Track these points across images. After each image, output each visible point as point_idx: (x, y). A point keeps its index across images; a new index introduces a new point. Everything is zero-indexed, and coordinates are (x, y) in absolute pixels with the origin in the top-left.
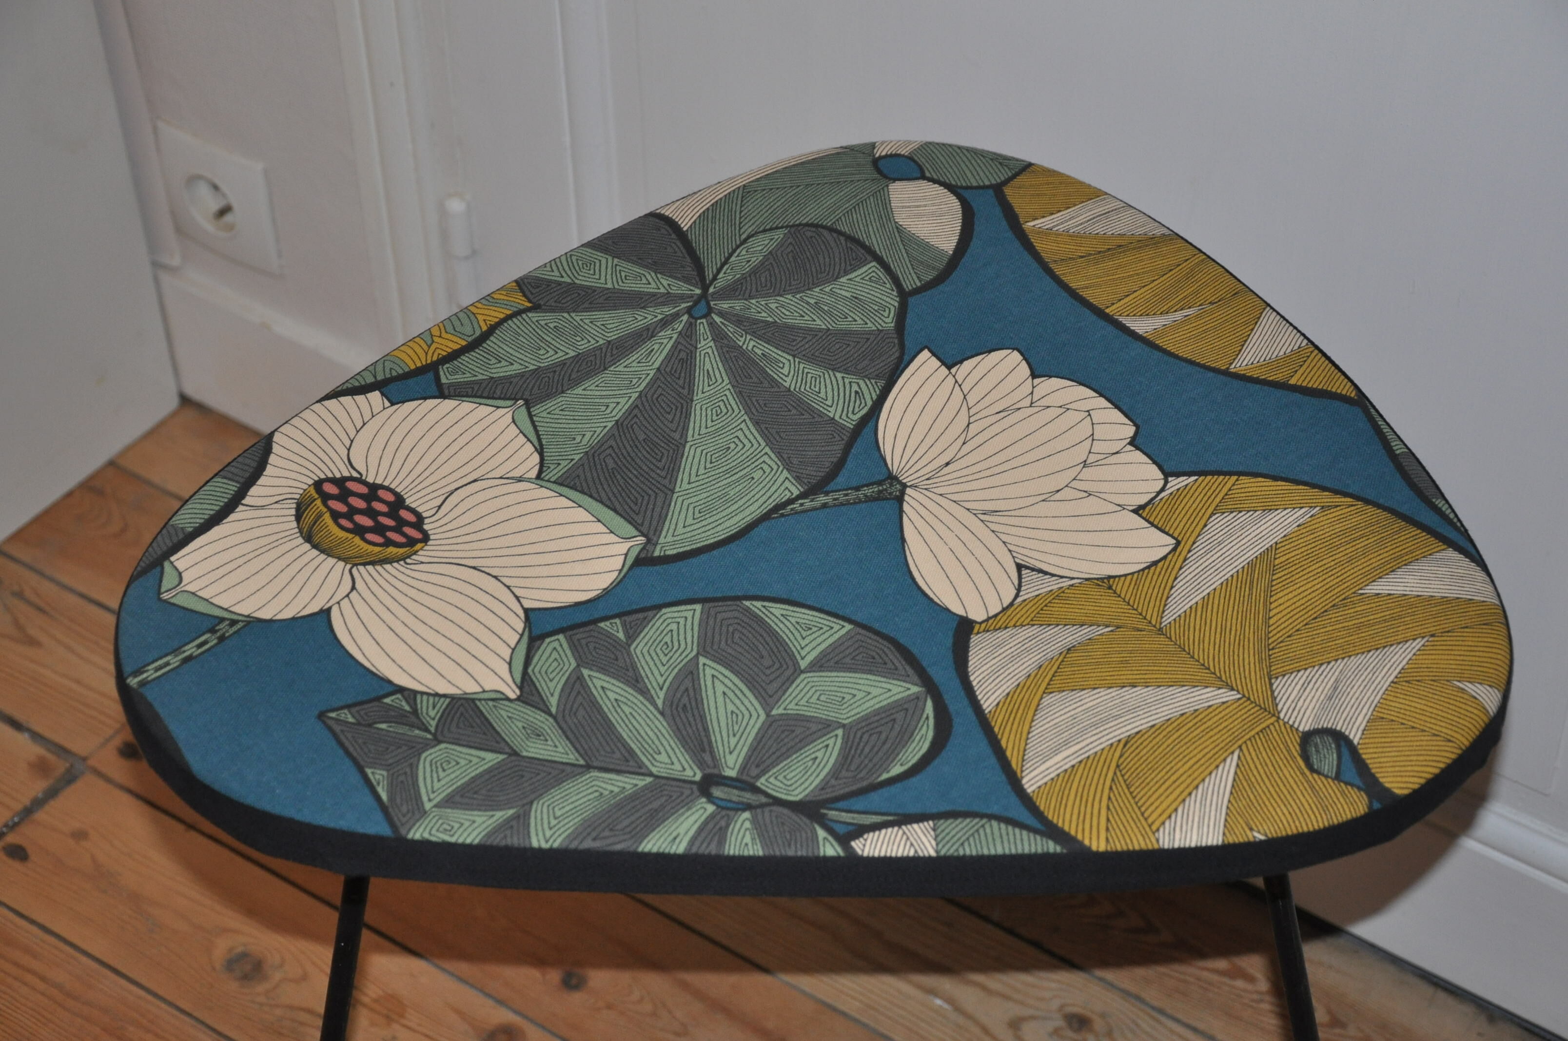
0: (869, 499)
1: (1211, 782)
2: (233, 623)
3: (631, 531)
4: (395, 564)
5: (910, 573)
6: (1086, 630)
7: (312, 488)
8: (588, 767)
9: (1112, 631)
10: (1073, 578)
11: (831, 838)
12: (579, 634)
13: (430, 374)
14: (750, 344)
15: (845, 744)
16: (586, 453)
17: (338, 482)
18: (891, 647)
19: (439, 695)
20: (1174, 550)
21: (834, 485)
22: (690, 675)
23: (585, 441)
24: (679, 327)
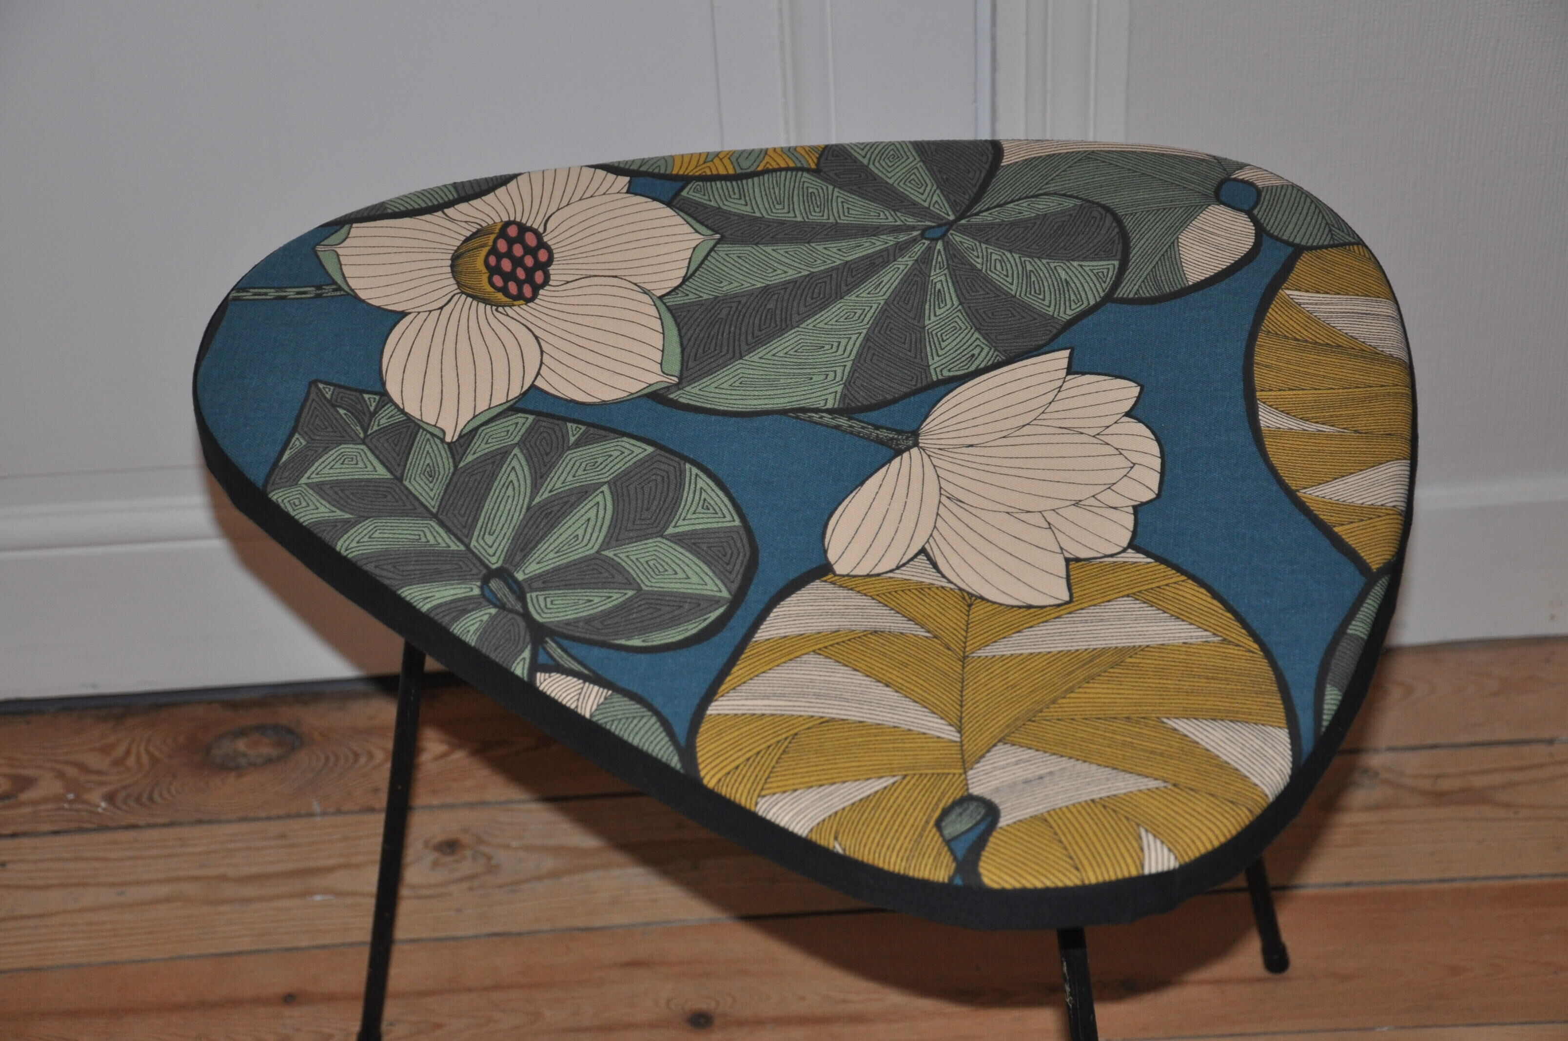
0: (879, 441)
1: (850, 786)
2: (339, 288)
3: (676, 368)
4: (488, 306)
5: (836, 509)
6: (911, 625)
7: (499, 226)
8: (434, 516)
9: (927, 637)
10: (950, 582)
11: (528, 661)
12: (546, 423)
13: (680, 184)
14: (939, 278)
15: (624, 603)
16: (717, 297)
17: (523, 229)
18: (748, 554)
19: (402, 411)
20: (1059, 605)
21: (861, 416)
22: (583, 493)
23: (726, 288)
24: (903, 237)
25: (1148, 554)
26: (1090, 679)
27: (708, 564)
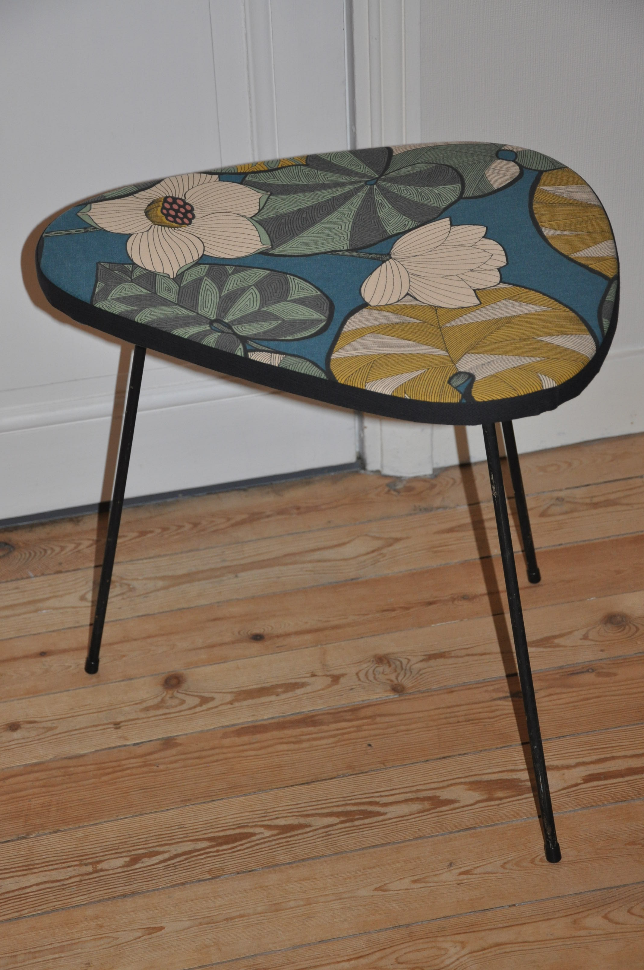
0: (372, 259)
1: (405, 375)
2: (95, 228)
3: (269, 242)
4: (170, 229)
5: (363, 284)
6: (412, 319)
7: (163, 198)
8: (177, 304)
9: (421, 323)
10: (424, 303)
11: (242, 349)
12: (215, 267)
13: (243, 176)
14: (379, 198)
15: (278, 325)
16: (277, 215)
17: (175, 199)
18: (328, 303)
19: (145, 269)
20: (476, 306)
21: (363, 251)
22: (243, 290)
23: (280, 212)
24: (357, 186)
25: (509, 284)
26: (498, 329)
27: (312, 308)
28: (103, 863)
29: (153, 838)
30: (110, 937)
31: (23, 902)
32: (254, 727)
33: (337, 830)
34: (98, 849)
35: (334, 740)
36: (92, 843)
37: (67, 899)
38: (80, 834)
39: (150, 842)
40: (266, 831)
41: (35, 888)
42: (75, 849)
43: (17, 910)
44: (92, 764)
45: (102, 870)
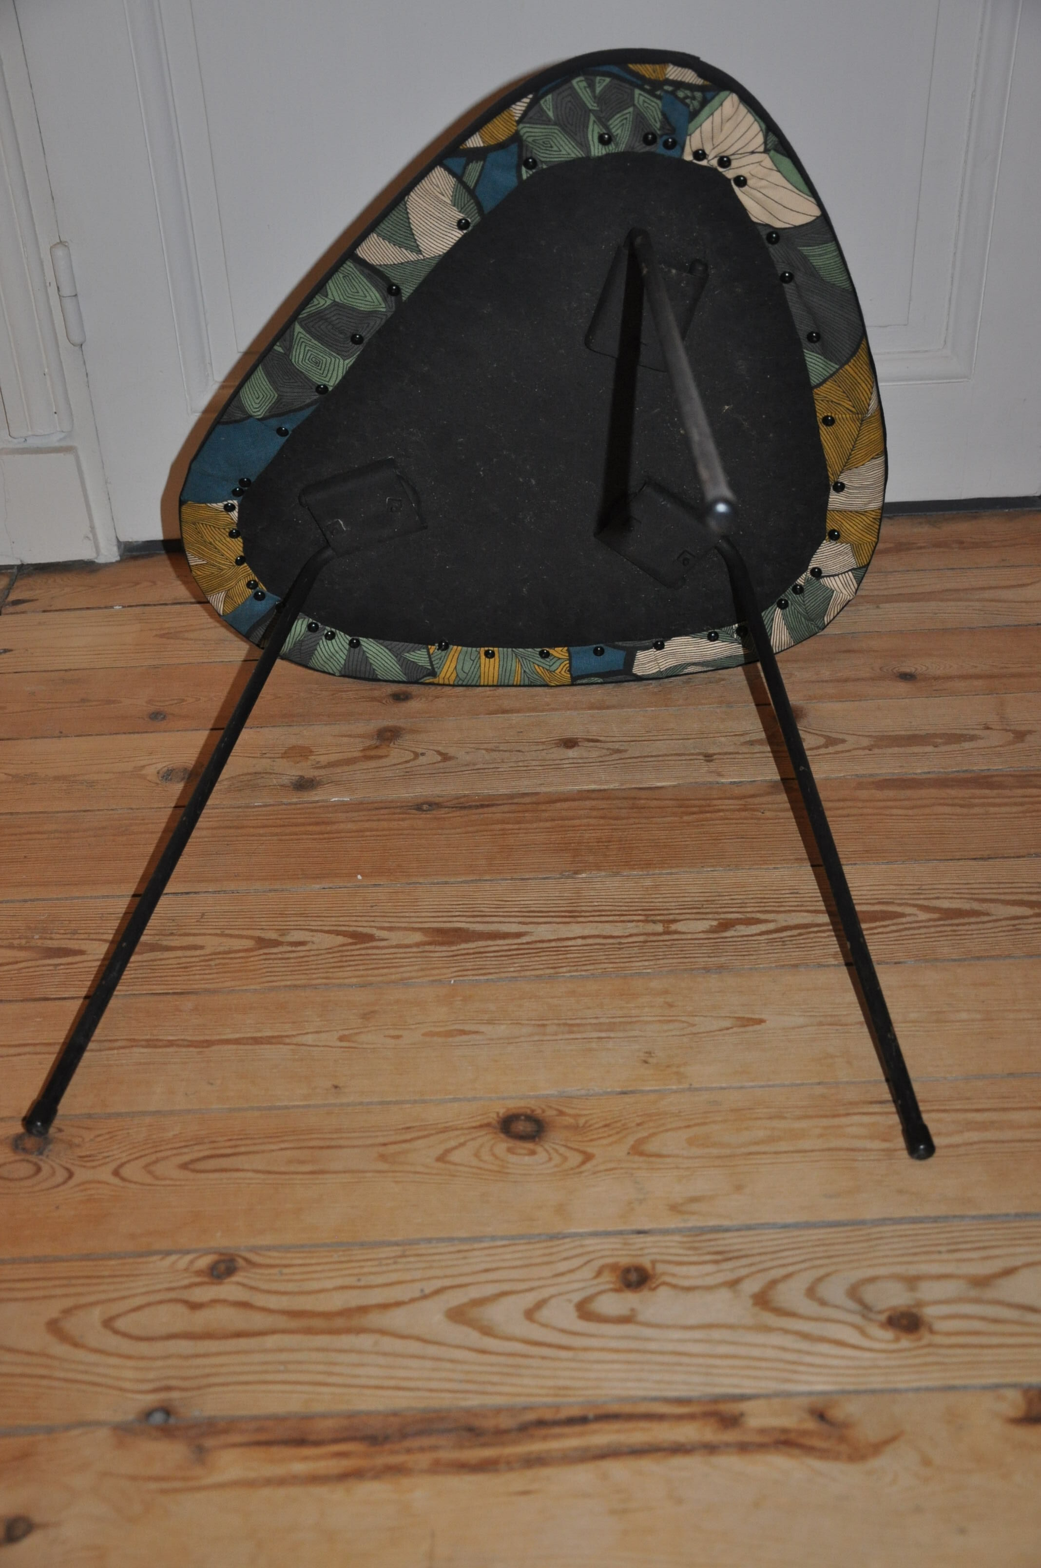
28: (678, 923)
29: (752, 901)
30: (683, 1022)
31: (561, 957)
32: (903, 780)
33: (1031, 924)
34: (673, 904)
35: (1020, 808)
36: (664, 896)
37: (623, 963)
38: (648, 882)
39: (748, 905)
40: (922, 912)
41: (580, 942)
42: (640, 900)
43: (550, 966)
44: (671, 799)
45: (676, 932)
